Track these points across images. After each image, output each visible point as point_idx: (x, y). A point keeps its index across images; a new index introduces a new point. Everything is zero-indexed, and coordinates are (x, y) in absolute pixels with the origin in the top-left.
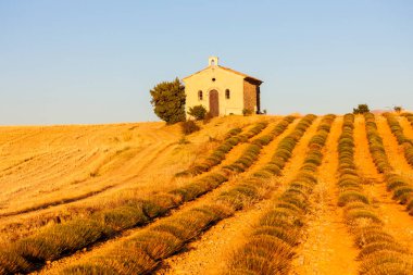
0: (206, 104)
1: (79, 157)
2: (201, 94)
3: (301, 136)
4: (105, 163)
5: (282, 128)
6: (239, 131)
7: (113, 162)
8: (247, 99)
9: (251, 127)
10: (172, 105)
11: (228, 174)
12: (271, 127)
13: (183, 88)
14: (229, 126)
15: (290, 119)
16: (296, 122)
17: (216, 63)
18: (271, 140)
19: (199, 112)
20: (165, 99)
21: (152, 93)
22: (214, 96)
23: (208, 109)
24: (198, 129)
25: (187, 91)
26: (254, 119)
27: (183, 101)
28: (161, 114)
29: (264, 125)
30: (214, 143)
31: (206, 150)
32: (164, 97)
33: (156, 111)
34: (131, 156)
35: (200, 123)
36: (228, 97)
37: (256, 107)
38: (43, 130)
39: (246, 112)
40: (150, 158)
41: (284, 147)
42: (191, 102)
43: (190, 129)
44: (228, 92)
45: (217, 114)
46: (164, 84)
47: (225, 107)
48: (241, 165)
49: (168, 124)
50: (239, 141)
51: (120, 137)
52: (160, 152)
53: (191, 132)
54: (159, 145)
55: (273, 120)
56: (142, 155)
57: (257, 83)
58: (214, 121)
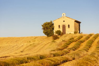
0: (61, 30)
1: (17, 47)
2: (59, 26)
3: (95, 40)
4: (26, 48)
5: (88, 38)
6: (73, 39)
7: (28, 48)
8: (75, 28)
9: (77, 37)
10: (49, 30)
11: (69, 51)
12: (84, 37)
13: (53, 24)
14: (69, 37)
15: (91, 35)
16: (93, 36)
17: (65, 16)
18: (84, 41)
19: (59, 32)
20: (47, 28)
21: (43, 26)
22: (64, 27)
23: (62, 31)
24: (58, 38)
25: (54, 25)
26: (78, 35)
27: (53, 29)
28: (46, 33)
29: (82, 37)
30: (64, 42)
31: (61, 44)
32: (47, 27)
33: (44, 32)
34: (35, 46)
35: (59, 36)
36: (69, 28)
37: (79, 31)
38: (4, 39)
39: (75, 33)
40: (42, 46)
41: (89, 43)
42: (56, 29)
43: (56, 38)
44: (69, 26)
45: (65, 33)
46: (47, 23)
47: (68, 31)
48: (74, 48)
49: (48, 37)
50: (73, 41)
51: (31, 41)
52: (45, 45)
53: (56, 39)
54: (45, 43)
55: (85, 35)
56: (39, 46)
57: (79, 23)
58: (64, 35)
